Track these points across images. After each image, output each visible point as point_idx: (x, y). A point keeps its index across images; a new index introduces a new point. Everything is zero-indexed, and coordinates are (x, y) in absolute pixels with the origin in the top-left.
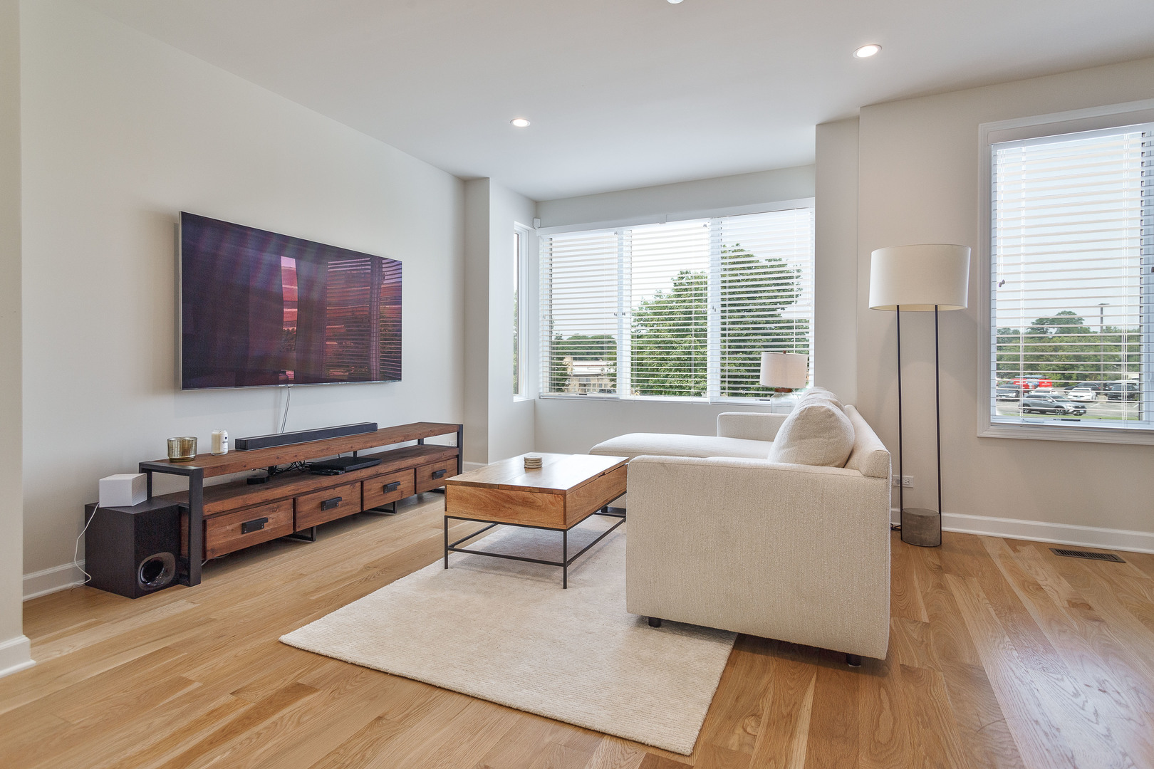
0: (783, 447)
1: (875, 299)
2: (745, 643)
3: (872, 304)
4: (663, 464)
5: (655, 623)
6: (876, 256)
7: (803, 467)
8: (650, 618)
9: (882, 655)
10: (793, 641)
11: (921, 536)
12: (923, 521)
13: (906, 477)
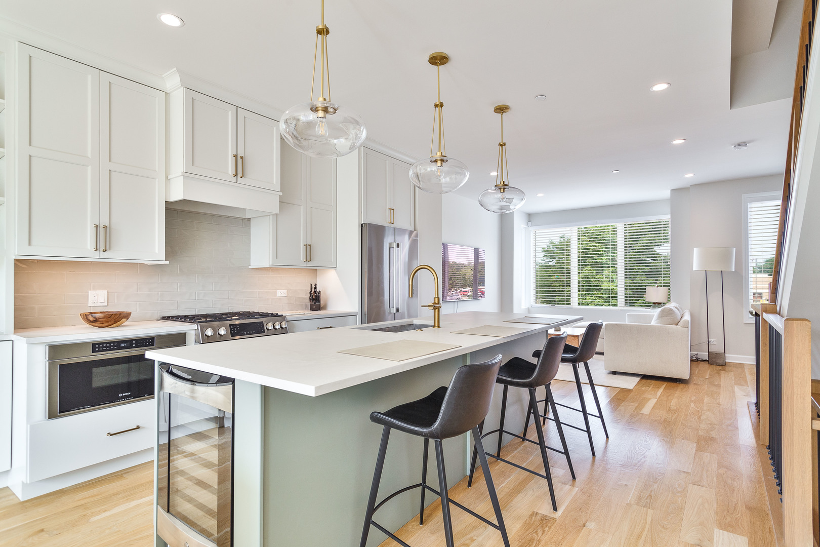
0: (657, 320)
1: (695, 267)
2: (645, 377)
3: (694, 269)
4: (617, 325)
5: (614, 373)
6: (695, 250)
7: (662, 325)
8: (613, 372)
9: (687, 378)
10: (660, 376)
11: (716, 361)
12: (717, 355)
13: (712, 340)
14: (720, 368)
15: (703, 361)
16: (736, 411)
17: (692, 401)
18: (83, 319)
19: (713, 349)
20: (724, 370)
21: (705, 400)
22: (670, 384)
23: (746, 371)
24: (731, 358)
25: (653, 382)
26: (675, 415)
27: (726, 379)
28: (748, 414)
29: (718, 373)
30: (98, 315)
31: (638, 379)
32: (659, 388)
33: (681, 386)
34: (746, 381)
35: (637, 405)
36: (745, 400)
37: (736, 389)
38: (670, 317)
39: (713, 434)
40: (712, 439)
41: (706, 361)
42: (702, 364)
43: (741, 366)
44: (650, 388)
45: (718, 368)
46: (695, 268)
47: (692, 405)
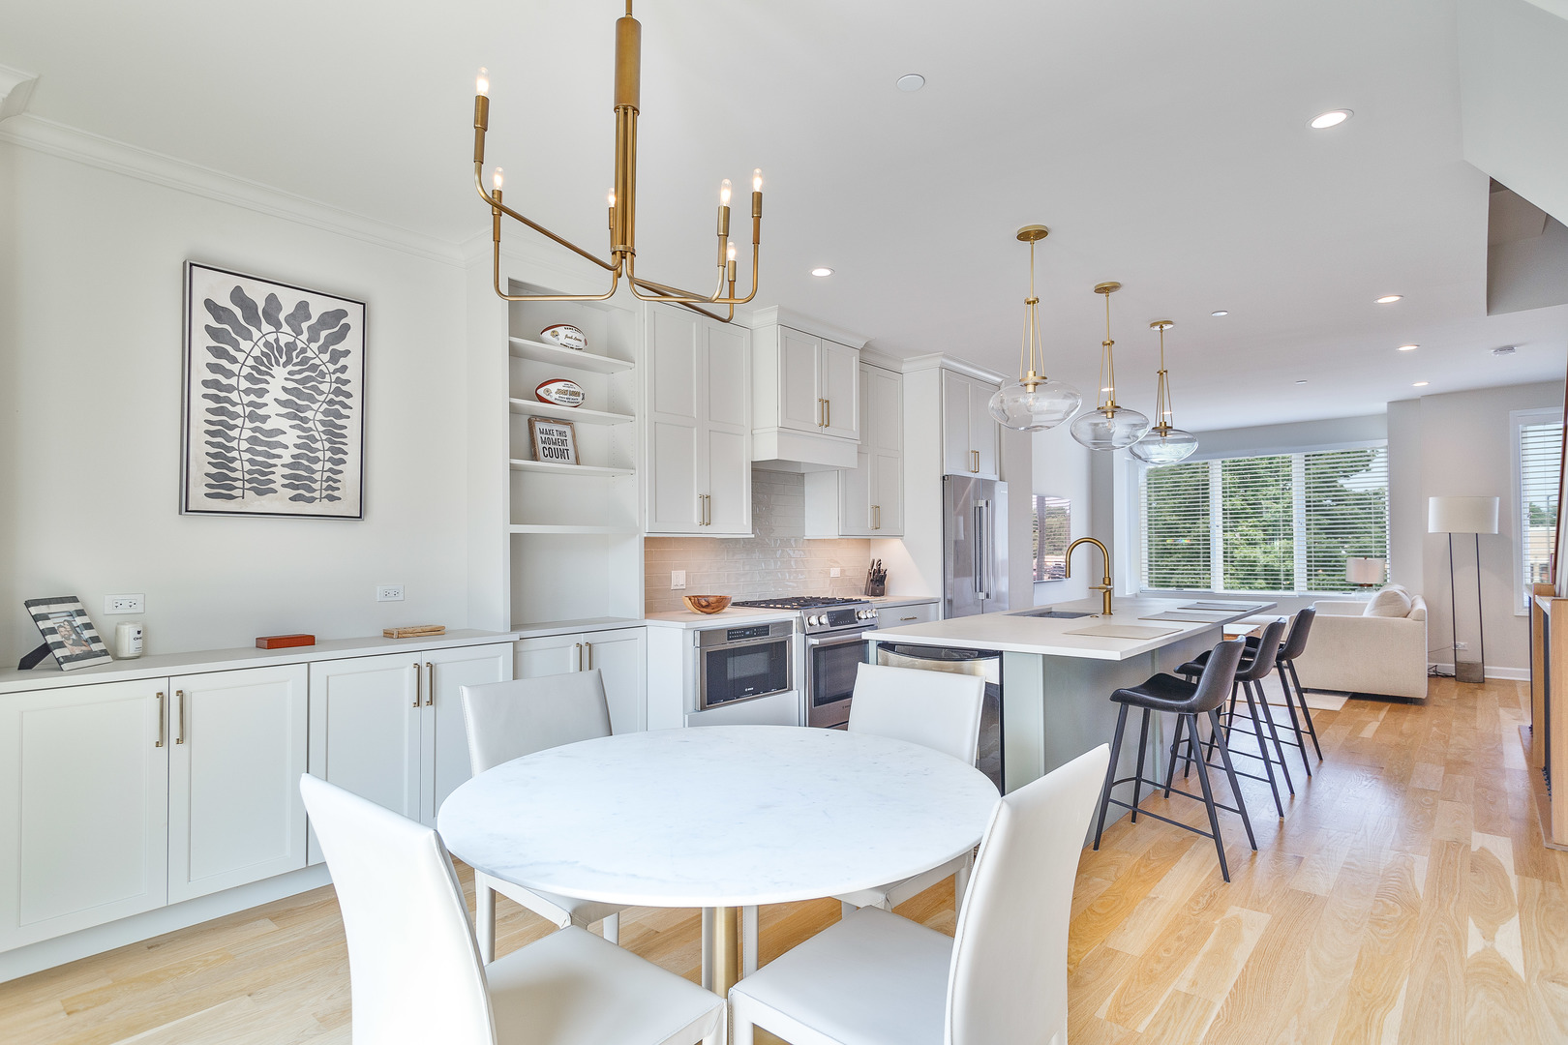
0: (1372, 609)
1: (1431, 527)
2: (1355, 696)
3: (1429, 531)
5: (1305, 690)
6: (1432, 501)
7: (1381, 617)
9: (1424, 698)
10: (1379, 694)
11: (1468, 677)
12: (1470, 666)
13: (1461, 644)
14: (1476, 686)
15: (1446, 676)
16: (1501, 736)
17: (1434, 725)
18: (694, 604)
19: (1462, 657)
20: (1482, 689)
21: (1454, 724)
22: (1395, 705)
23: (1519, 690)
24: (1493, 672)
25: (1369, 703)
26: (1410, 740)
27: (1485, 701)
28: (1519, 739)
29: (1473, 692)
30: (711, 600)
31: (1345, 699)
32: (1380, 709)
33: (1414, 708)
34: (1518, 704)
35: (1351, 728)
36: (1515, 725)
37: (1502, 712)
38: (1392, 604)
39: (1467, 758)
40: (1465, 763)
41: (1452, 676)
42: (1444, 681)
43: (1512, 684)
44: (1366, 711)
45: (1472, 685)
46: (1431, 529)
47: (1435, 729)
